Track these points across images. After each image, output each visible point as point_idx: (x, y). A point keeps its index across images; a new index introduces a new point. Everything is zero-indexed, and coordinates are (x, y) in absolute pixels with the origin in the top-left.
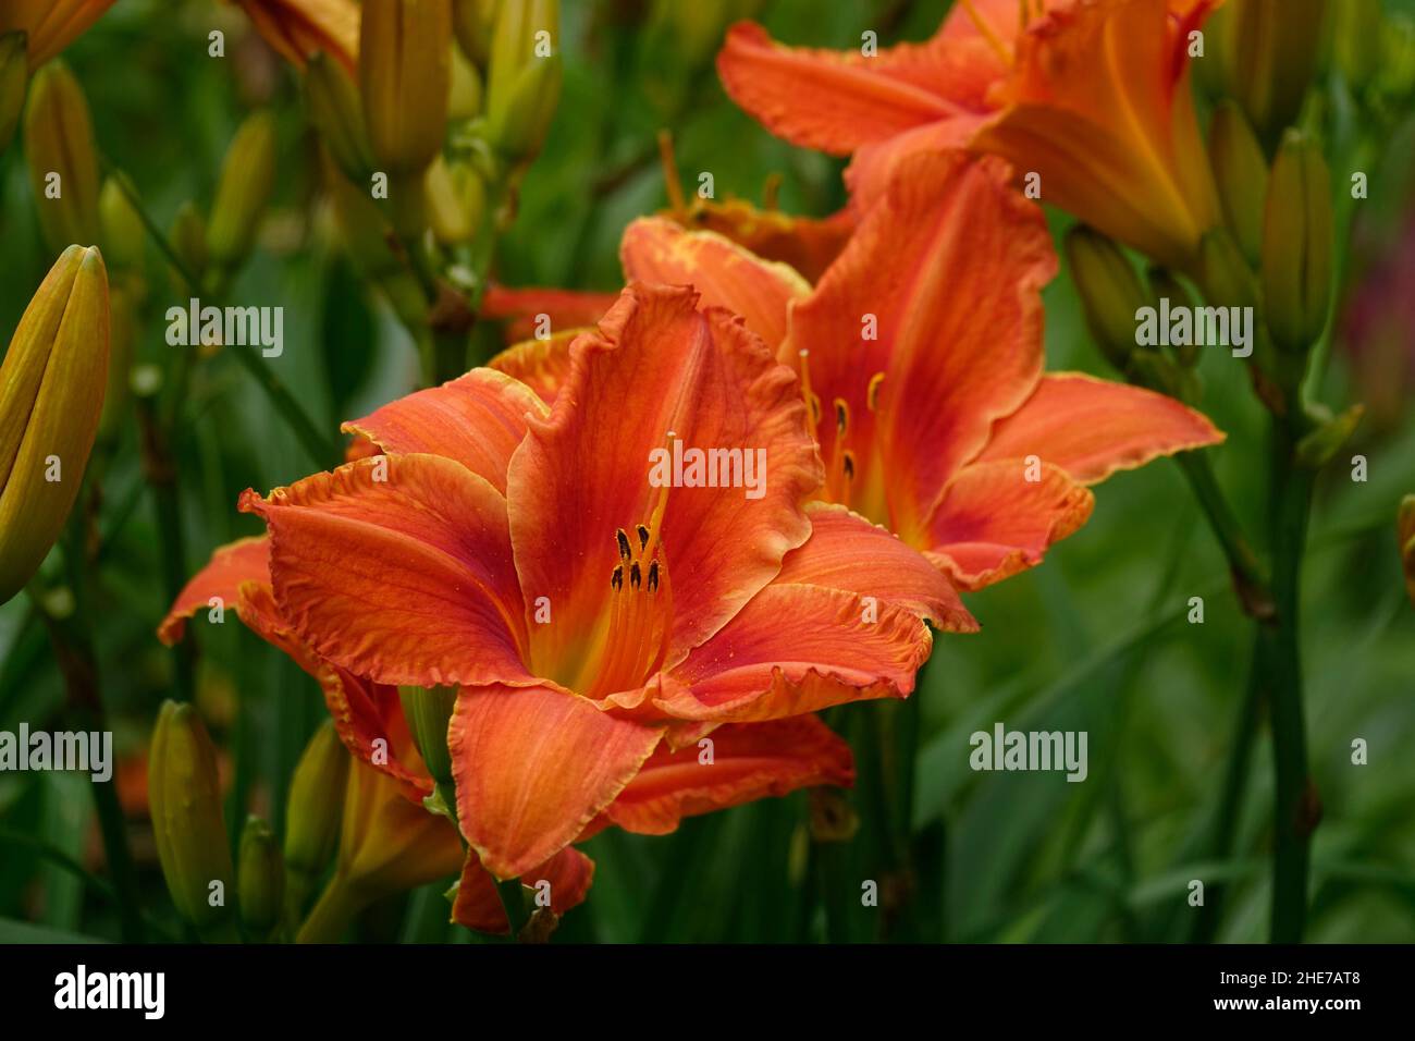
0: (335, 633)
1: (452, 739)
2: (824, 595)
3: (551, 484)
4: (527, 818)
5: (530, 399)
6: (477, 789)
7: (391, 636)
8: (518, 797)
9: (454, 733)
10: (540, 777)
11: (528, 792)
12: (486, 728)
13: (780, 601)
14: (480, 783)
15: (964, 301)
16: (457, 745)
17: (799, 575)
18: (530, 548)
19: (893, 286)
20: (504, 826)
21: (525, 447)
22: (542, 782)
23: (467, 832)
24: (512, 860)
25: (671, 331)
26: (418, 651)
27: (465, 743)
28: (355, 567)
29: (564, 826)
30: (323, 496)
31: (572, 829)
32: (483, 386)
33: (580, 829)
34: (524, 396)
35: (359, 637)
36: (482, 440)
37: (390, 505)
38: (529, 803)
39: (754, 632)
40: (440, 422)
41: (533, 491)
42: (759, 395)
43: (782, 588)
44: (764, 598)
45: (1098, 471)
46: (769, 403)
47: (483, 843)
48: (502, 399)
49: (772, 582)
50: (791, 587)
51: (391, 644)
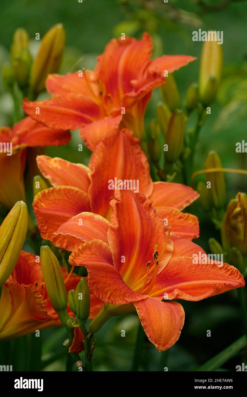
0: (101, 293)
1: (140, 317)
2: (188, 259)
3: (118, 241)
4: (167, 335)
5: (102, 219)
6: (152, 329)
7: (113, 291)
8: (163, 330)
9: (140, 315)
10: (167, 323)
11: (166, 328)
12: (147, 312)
13: (176, 262)
14: (152, 327)
15: (129, 167)
16: (142, 318)
17: (177, 254)
18: (116, 259)
19: (109, 166)
20: (161, 337)
21: (109, 233)
22: (168, 324)
23: (152, 341)
24: (164, 346)
25: (124, 194)
26: (120, 294)
27: (144, 317)
28: (102, 275)
29: (176, 335)
30: (78, 256)
31: (178, 336)
32: (88, 217)
33: (180, 335)
34: (100, 218)
35: (106, 293)
36: (99, 232)
37: (93, 255)
38: (167, 331)
39: (173, 271)
40: (88, 229)
41: (115, 244)
42: (145, 207)
43: (175, 258)
44: (171, 262)
45: (181, 207)
46: (148, 209)
47: (156, 343)
48: (96, 220)
49: (171, 257)
50: (178, 258)
51: (114, 294)
